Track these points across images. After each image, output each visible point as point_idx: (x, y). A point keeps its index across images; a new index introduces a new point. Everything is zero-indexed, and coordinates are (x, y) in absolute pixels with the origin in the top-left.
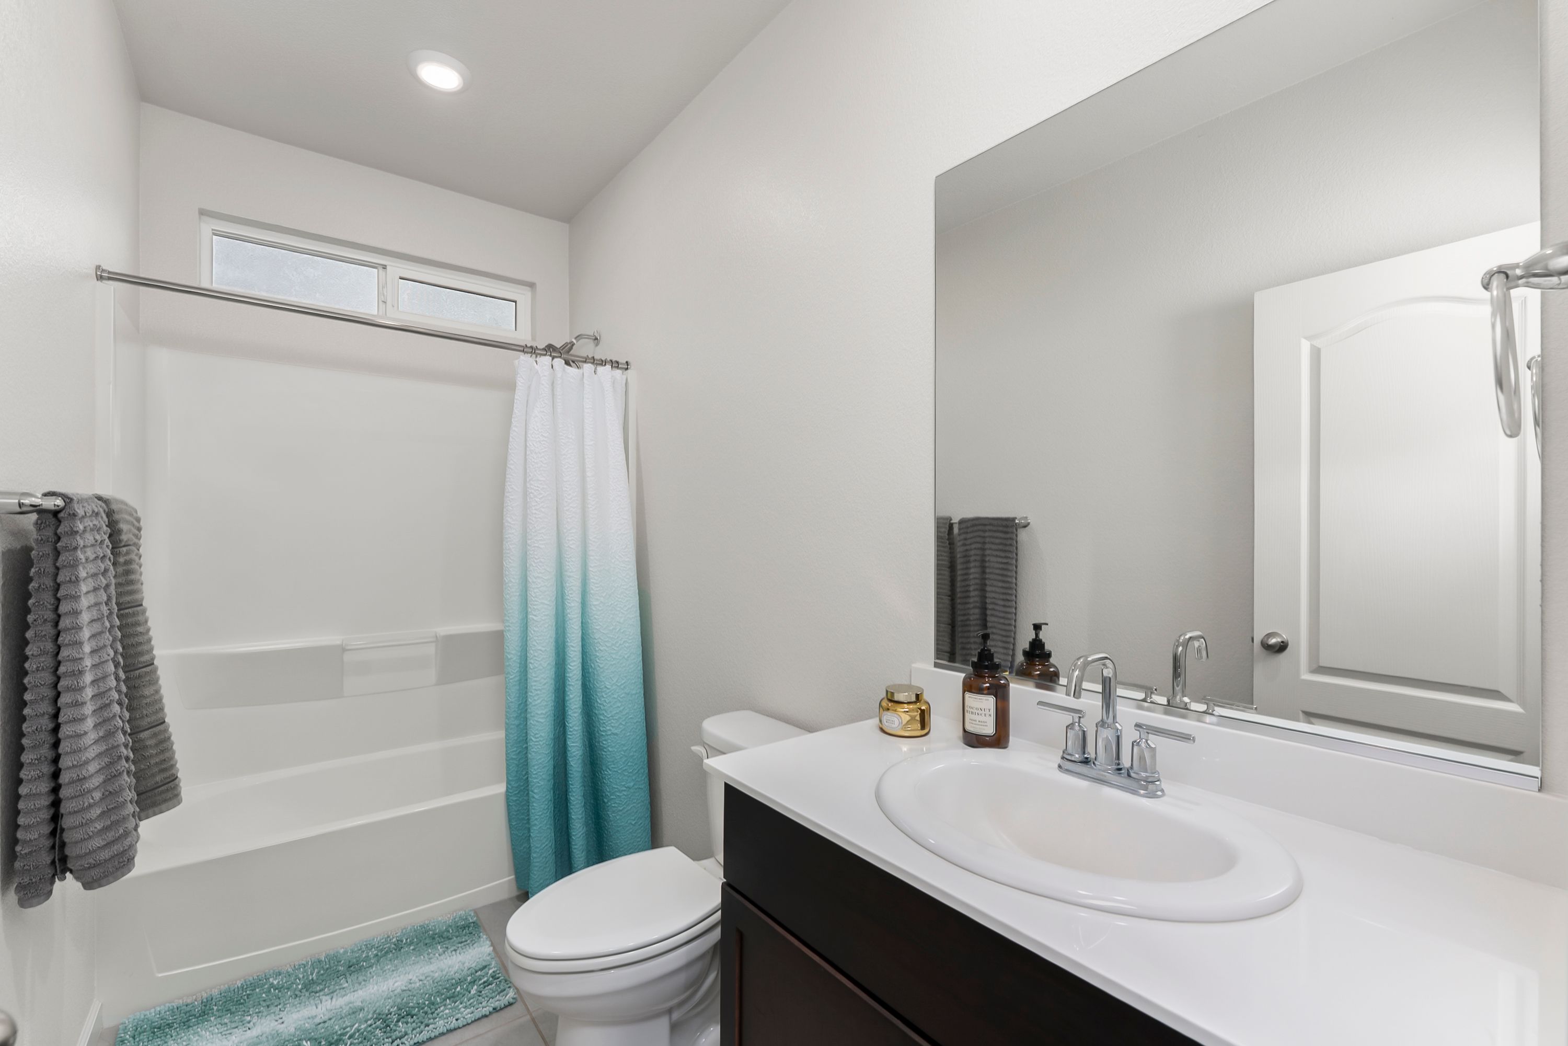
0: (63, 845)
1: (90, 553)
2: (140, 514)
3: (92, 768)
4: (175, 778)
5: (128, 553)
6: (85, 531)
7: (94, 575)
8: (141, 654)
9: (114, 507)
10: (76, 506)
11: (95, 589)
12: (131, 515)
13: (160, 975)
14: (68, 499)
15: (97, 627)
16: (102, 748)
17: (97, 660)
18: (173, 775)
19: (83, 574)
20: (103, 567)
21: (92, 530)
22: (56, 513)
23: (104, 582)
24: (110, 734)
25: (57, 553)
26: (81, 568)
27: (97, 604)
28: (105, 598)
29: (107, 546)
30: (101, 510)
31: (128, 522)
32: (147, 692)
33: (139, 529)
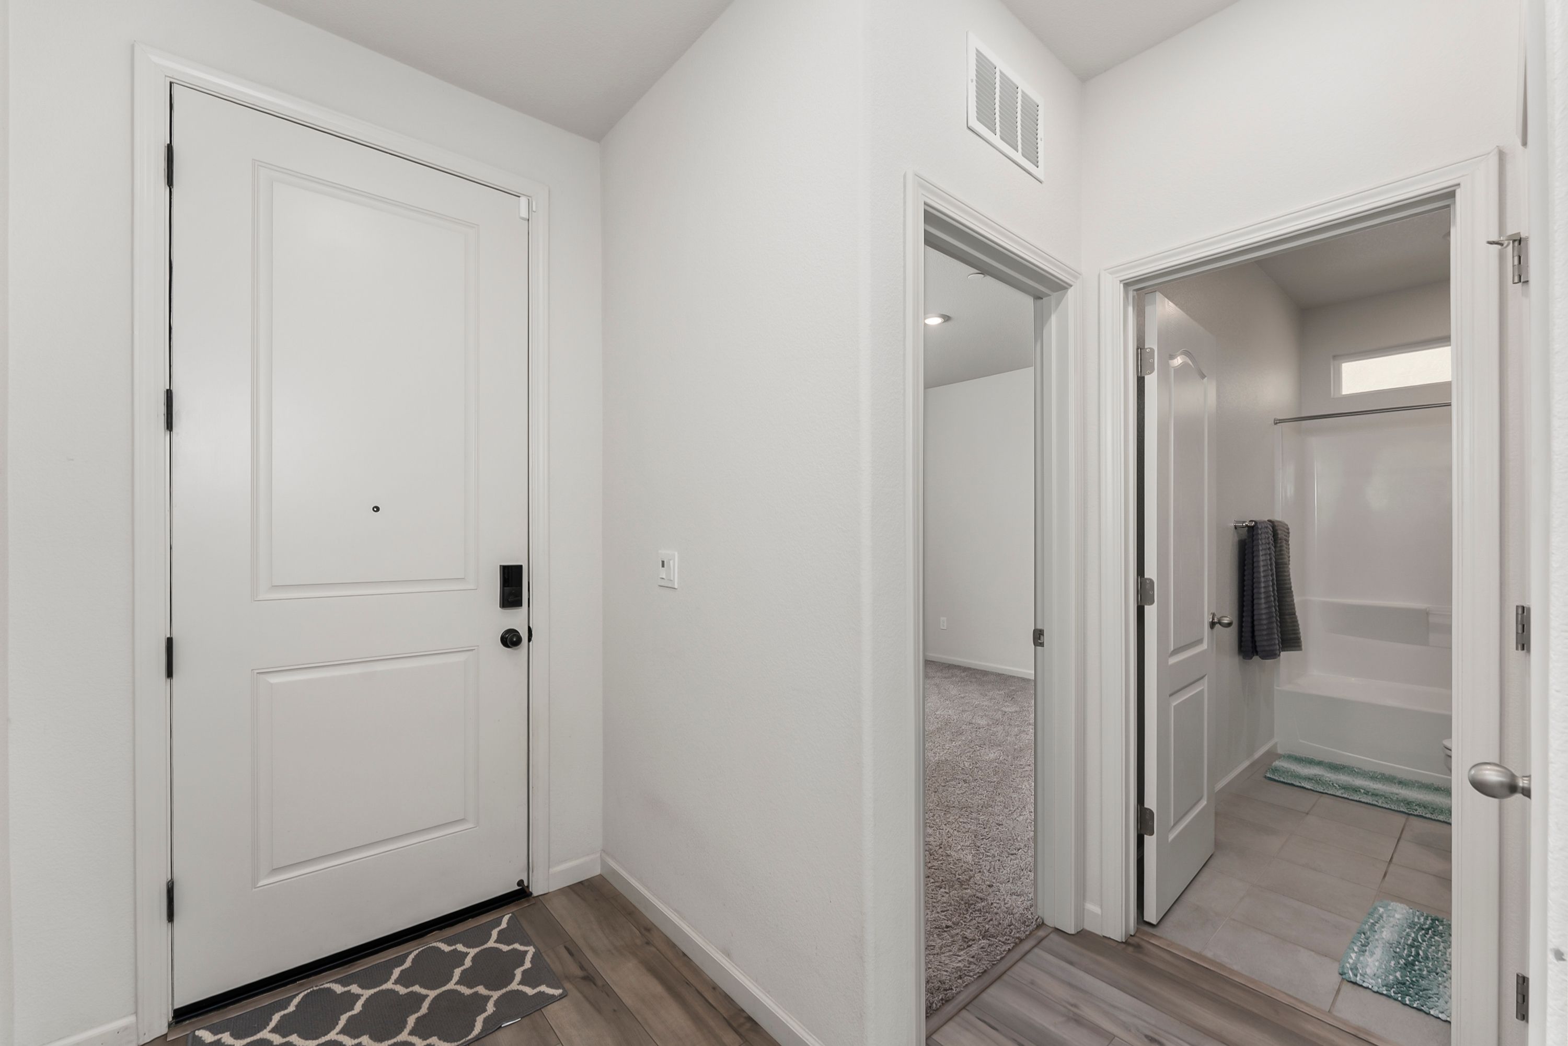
0: (1255, 642)
1: (1264, 541)
2: (1289, 527)
3: (1264, 617)
4: (1299, 639)
5: (1281, 543)
6: (1261, 533)
7: (1265, 549)
8: (1286, 584)
9: (1276, 524)
10: (1258, 525)
11: (1265, 554)
12: (1284, 527)
13: (1301, 741)
14: (1256, 522)
15: (1266, 568)
16: (1267, 611)
17: (1266, 580)
18: (1298, 637)
19: (1261, 548)
20: (1268, 547)
21: (1264, 533)
22: (1253, 527)
23: (1269, 552)
24: (1269, 607)
25: (1253, 541)
26: (1260, 546)
27: (1266, 560)
28: (1269, 558)
29: (1272, 540)
30: (1268, 525)
31: (1281, 530)
32: (1288, 599)
33: (1289, 533)
